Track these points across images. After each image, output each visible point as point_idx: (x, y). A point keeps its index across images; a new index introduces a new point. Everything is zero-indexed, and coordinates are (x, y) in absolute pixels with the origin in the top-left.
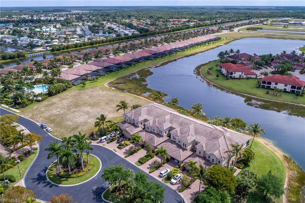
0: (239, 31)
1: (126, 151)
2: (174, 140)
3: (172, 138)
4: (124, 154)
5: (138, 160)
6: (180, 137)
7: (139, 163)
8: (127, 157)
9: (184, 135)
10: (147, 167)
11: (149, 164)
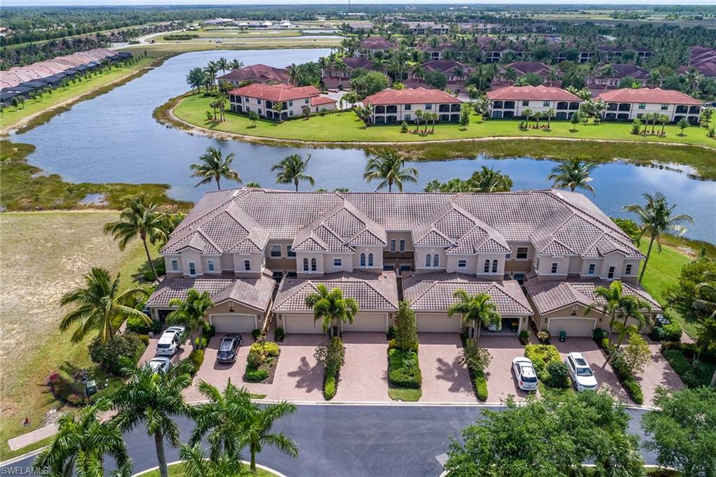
0: (153, 41)
1: (298, 378)
2: (432, 267)
3: (420, 264)
4: (306, 389)
5: (387, 385)
6: (461, 247)
7: (406, 391)
8: (335, 394)
9: (466, 237)
10: (448, 389)
11: (438, 377)
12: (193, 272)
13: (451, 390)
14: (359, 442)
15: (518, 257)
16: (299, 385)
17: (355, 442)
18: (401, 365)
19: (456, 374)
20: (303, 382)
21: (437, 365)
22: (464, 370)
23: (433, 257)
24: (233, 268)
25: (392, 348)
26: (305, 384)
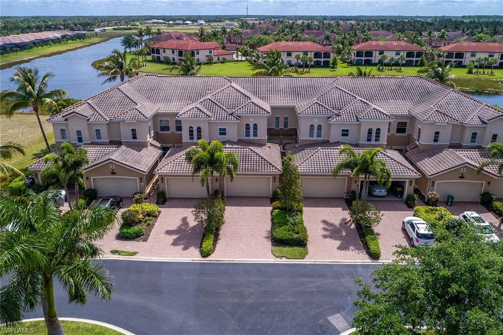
1: (175, 237)
2: (315, 138)
3: (304, 135)
4: (182, 247)
5: (270, 243)
6: (344, 116)
7: (291, 248)
8: (213, 252)
9: (349, 108)
10: (336, 247)
11: (325, 236)
12: (80, 140)
13: (340, 248)
14: (236, 300)
15: (397, 132)
16: (175, 243)
17: (231, 301)
18: (286, 223)
19: (344, 234)
20: (180, 240)
21: (322, 225)
22: (352, 230)
23: (316, 127)
24: (120, 137)
25: (276, 209)
26: (181, 242)
